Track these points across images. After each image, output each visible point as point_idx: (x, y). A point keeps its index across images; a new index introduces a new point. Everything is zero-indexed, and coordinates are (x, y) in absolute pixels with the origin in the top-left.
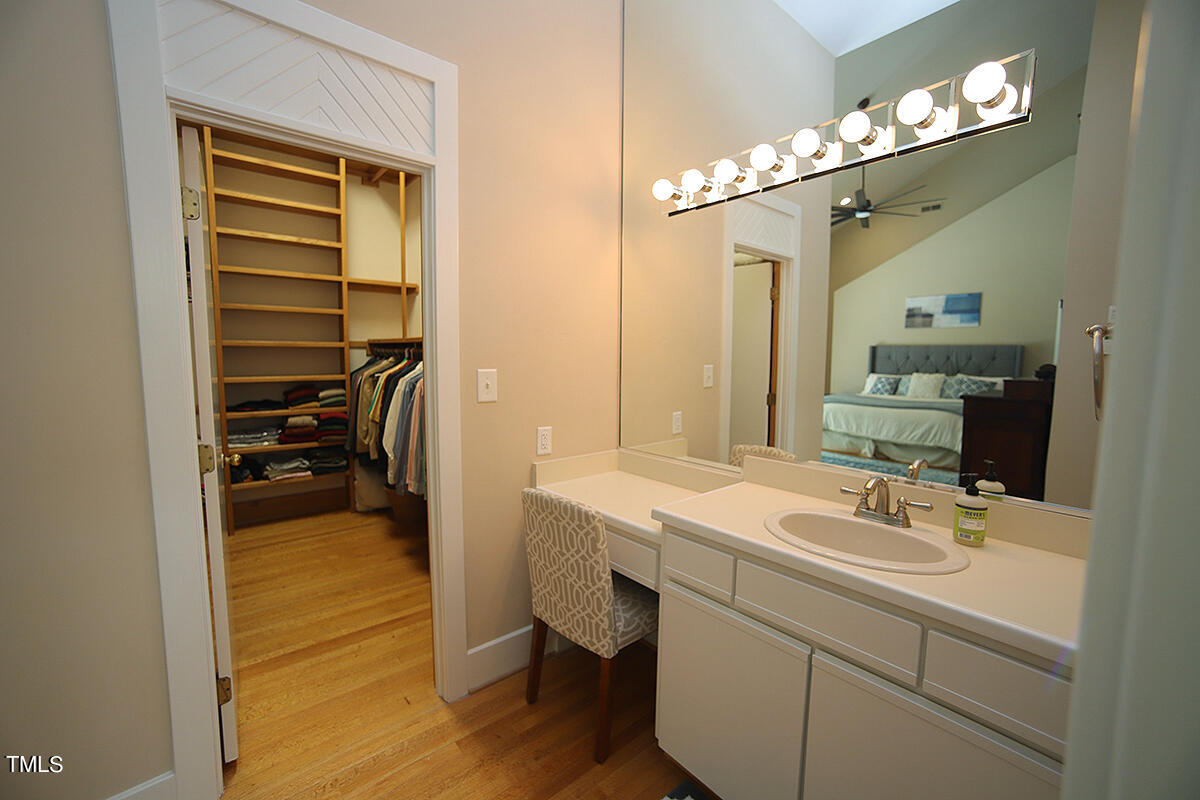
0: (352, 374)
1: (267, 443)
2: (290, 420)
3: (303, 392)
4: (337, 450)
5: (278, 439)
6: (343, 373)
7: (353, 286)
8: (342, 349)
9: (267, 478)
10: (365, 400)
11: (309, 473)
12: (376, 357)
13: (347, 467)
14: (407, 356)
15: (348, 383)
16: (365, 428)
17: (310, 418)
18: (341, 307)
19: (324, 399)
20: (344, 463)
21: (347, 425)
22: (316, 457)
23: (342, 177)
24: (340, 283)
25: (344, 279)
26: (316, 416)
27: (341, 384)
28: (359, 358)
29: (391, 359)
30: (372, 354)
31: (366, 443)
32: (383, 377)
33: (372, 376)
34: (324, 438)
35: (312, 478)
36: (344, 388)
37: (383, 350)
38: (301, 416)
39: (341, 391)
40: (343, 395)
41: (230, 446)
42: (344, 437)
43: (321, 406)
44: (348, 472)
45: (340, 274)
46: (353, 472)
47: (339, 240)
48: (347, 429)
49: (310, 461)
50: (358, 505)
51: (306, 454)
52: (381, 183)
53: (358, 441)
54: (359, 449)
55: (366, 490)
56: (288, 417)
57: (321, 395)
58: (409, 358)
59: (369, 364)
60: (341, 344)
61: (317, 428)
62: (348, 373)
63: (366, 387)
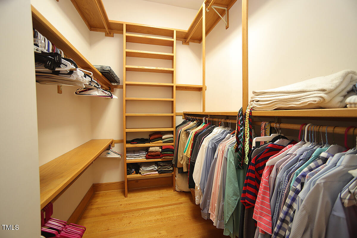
0: (176, 127)
1: (141, 158)
2: (150, 148)
3: (156, 136)
4: (169, 162)
5: (146, 157)
6: (172, 127)
7: (178, 88)
8: (173, 117)
9: (140, 173)
10: (182, 142)
11: (157, 172)
12: (186, 120)
13: (172, 171)
14: (204, 121)
15: (174, 132)
16: (182, 156)
17: (159, 148)
18: (173, 98)
19: (164, 139)
20: (172, 169)
21: (173, 152)
22: (161, 166)
23: (174, 40)
24: (173, 87)
25: (174, 85)
26: (161, 147)
27: (172, 132)
28: (179, 120)
29: (195, 122)
30: (185, 118)
31: (182, 163)
32: (192, 133)
33: (186, 131)
34: (163, 157)
35: (158, 175)
36: (173, 134)
37: (190, 117)
38: (155, 147)
39: (171, 136)
40: (172, 138)
41: (127, 159)
42: (172, 157)
43: (164, 142)
44: (173, 173)
45: (173, 83)
46: (175, 173)
47: (173, 67)
48: (173, 153)
49: (158, 166)
50: (176, 188)
51: (156, 163)
52: (190, 43)
53: (178, 162)
54: (178, 166)
55: (180, 182)
56: (150, 147)
57: (163, 137)
58: (206, 123)
59: (184, 123)
60: (172, 115)
61: (161, 152)
62: (175, 127)
63: (183, 136)
